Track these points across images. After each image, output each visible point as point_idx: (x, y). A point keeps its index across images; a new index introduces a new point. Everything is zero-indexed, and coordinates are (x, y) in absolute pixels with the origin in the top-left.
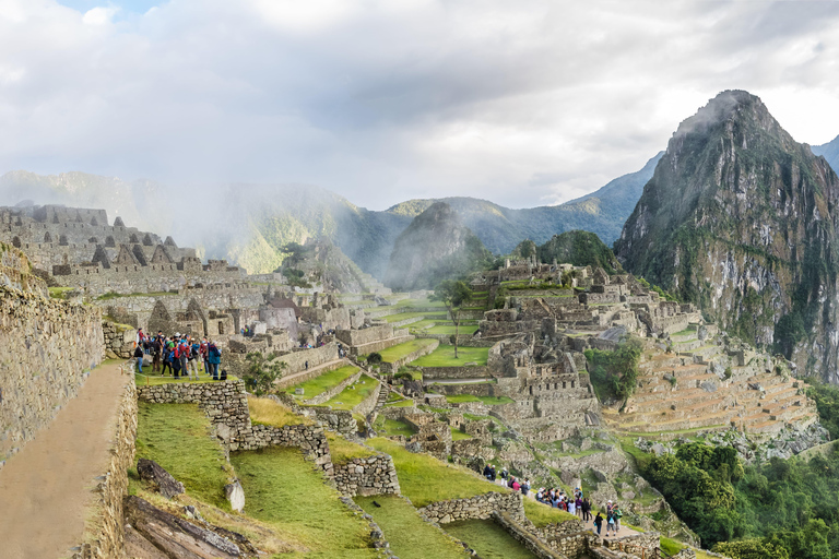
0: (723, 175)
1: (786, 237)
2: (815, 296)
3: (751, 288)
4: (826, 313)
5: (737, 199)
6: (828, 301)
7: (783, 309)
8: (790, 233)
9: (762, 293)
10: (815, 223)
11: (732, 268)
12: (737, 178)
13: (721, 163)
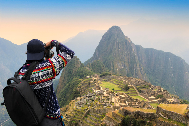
0: (116, 45)
1: (127, 57)
2: (133, 69)
3: (122, 68)
4: (136, 72)
5: (119, 50)
6: (136, 70)
7: (127, 71)
8: (128, 56)
9: (124, 69)
10: (132, 54)
11: (119, 65)
12: (119, 46)
13: (116, 43)
